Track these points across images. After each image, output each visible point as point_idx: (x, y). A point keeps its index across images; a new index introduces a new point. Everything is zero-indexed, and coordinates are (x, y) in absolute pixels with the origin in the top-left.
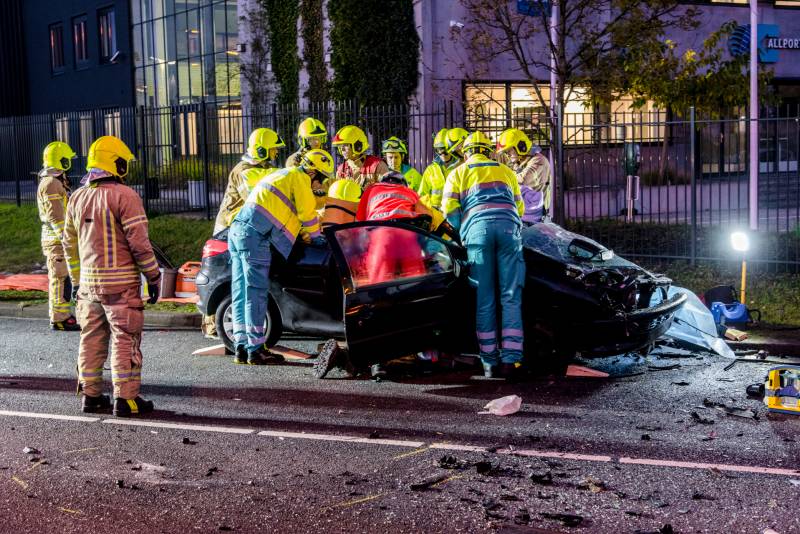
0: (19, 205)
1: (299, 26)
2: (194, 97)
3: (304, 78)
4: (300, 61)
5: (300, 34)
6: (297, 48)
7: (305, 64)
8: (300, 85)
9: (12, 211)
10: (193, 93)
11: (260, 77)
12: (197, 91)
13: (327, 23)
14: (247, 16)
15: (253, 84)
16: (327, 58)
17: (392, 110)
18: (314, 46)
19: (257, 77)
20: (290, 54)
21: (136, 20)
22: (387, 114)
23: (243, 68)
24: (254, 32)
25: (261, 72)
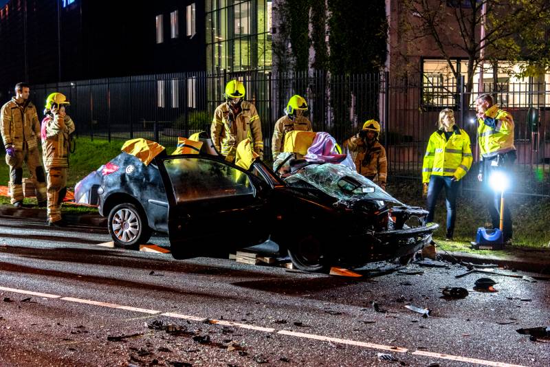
0: (110, 141)
1: (310, 15)
2: (243, 66)
3: (312, 53)
4: (310, 40)
5: (310, 20)
6: (309, 31)
7: (313, 42)
8: (309, 59)
9: (104, 145)
10: (242, 63)
11: (284, 52)
12: (245, 62)
13: (328, 13)
14: (277, 7)
15: (279, 58)
16: (327, 39)
17: (368, 78)
18: (319, 30)
19: (282, 52)
20: (303, 36)
21: (208, 9)
22: (364, 81)
23: (273, 45)
24: (281, 19)
25: (284, 48)
